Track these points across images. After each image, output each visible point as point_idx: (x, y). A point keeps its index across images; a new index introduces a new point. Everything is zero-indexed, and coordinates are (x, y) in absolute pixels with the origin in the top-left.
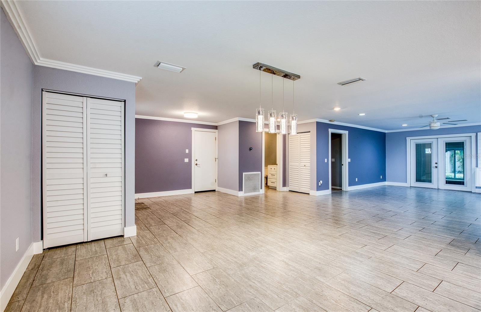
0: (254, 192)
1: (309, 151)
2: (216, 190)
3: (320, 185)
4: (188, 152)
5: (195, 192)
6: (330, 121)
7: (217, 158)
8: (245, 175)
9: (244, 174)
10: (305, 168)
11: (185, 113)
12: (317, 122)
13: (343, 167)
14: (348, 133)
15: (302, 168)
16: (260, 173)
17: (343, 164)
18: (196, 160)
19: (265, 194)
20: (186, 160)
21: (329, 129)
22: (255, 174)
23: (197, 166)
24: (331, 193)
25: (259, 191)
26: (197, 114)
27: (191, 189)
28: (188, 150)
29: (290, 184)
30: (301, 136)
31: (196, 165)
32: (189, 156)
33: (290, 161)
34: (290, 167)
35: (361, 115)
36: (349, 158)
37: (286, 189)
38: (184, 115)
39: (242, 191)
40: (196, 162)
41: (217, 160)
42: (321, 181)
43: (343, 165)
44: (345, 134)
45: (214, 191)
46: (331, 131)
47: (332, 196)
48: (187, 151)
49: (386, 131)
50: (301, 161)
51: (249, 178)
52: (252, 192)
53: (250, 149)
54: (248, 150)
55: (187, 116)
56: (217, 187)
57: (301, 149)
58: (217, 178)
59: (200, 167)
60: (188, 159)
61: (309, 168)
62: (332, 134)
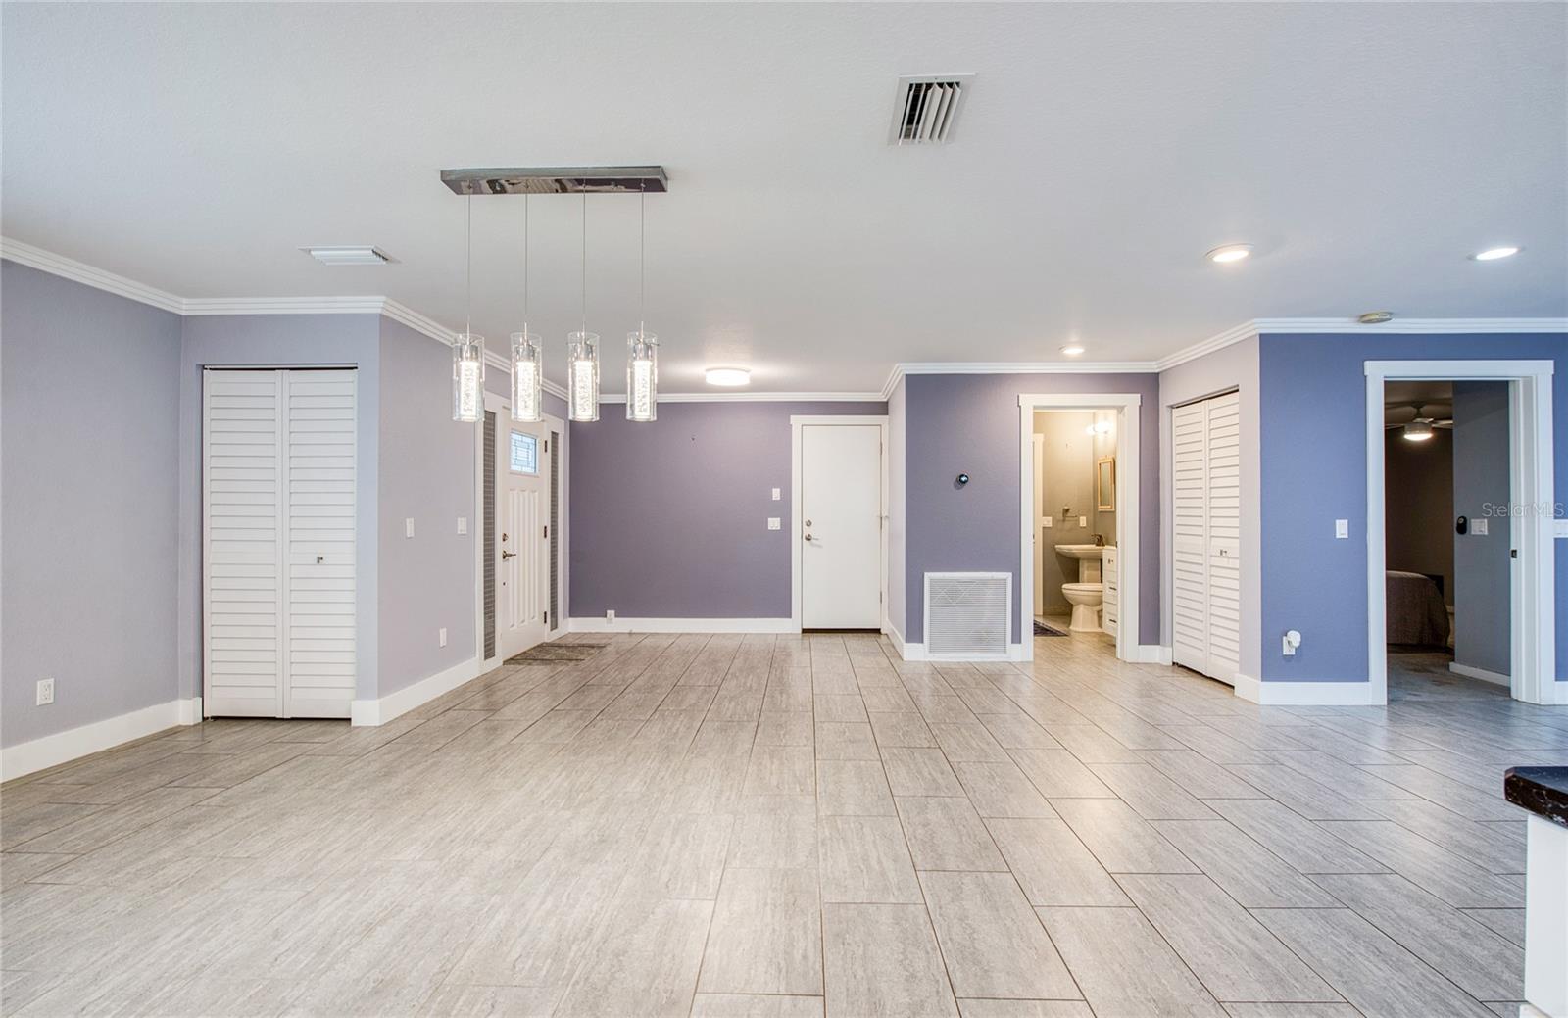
0: (983, 650)
2: (882, 631)
3: (1287, 651)
4: (779, 499)
5: (804, 631)
6: (1364, 319)
7: (885, 515)
8: (931, 580)
9: (928, 576)
10: (1224, 562)
11: (708, 370)
12: (1263, 337)
13: (1519, 568)
14: (1549, 371)
15: (1213, 561)
16: (1008, 576)
17: (1515, 551)
18: (809, 524)
19: (1034, 663)
20: (774, 524)
21: (1368, 364)
23: (812, 545)
24: (1384, 702)
25: (1005, 652)
26: (747, 372)
27: (790, 617)
28: (779, 490)
29: (1177, 637)
30: (1214, 414)
31: (807, 539)
32: (784, 509)
34: (1177, 556)
37: (1157, 654)
38: (704, 378)
39: (922, 642)
40: (807, 531)
41: (885, 523)
42: (1291, 633)
43: (1514, 554)
45: (877, 631)
46: (1378, 372)
47: (1394, 717)
48: (776, 494)
50: (1213, 532)
51: (951, 596)
52: (967, 649)
53: (961, 482)
54: (952, 485)
55: (715, 378)
56: (884, 619)
57: (1214, 473)
58: (886, 590)
59: (820, 546)
60: (779, 519)
61: (1236, 564)
62: (1390, 387)
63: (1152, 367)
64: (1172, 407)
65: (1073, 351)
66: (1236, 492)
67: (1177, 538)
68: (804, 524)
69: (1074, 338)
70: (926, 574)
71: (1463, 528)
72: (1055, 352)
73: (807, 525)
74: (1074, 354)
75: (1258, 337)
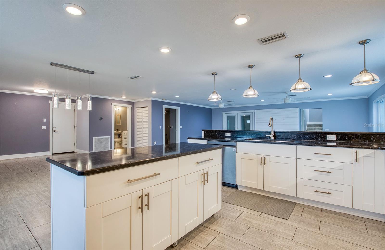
1: (148, 120)
5: (53, 154)
6: (163, 99)
7: (75, 125)
8: (95, 139)
9: (94, 138)
10: (145, 133)
11: (35, 89)
12: (152, 100)
13: (177, 132)
14: (179, 108)
15: (144, 133)
16: (110, 137)
20: (44, 128)
21: (163, 105)
22: (105, 138)
23: (56, 133)
26: (47, 90)
27: (49, 151)
29: (137, 145)
31: (54, 131)
32: (47, 124)
33: (137, 128)
34: (137, 132)
35: (176, 96)
36: (180, 126)
38: (34, 91)
40: (54, 129)
41: (76, 127)
42: (155, 142)
43: (176, 130)
44: (178, 108)
45: (74, 152)
46: (164, 106)
48: (45, 120)
49: (212, 108)
50: (144, 128)
51: (99, 141)
53: (101, 119)
54: (98, 120)
55: (37, 91)
56: (76, 149)
57: (144, 119)
58: (76, 142)
59: (58, 133)
60: (45, 126)
61: (148, 133)
62: (165, 108)
63: (133, 101)
64: (136, 108)
65: (124, 97)
66: (148, 122)
67: (137, 129)
68: (53, 127)
69: (124, 96)
70: (94, 137)
71: (171, 127)
72: (121, 97)
73: (54, 128)
74: (124, 98)
75: (151, 100)
